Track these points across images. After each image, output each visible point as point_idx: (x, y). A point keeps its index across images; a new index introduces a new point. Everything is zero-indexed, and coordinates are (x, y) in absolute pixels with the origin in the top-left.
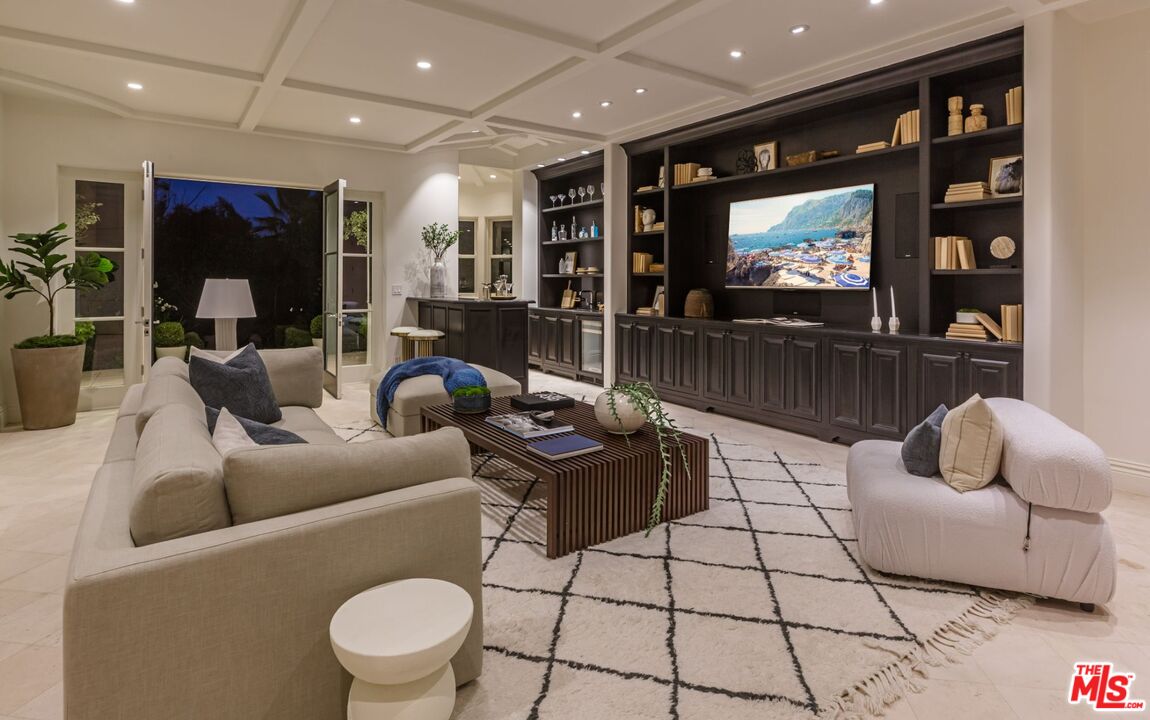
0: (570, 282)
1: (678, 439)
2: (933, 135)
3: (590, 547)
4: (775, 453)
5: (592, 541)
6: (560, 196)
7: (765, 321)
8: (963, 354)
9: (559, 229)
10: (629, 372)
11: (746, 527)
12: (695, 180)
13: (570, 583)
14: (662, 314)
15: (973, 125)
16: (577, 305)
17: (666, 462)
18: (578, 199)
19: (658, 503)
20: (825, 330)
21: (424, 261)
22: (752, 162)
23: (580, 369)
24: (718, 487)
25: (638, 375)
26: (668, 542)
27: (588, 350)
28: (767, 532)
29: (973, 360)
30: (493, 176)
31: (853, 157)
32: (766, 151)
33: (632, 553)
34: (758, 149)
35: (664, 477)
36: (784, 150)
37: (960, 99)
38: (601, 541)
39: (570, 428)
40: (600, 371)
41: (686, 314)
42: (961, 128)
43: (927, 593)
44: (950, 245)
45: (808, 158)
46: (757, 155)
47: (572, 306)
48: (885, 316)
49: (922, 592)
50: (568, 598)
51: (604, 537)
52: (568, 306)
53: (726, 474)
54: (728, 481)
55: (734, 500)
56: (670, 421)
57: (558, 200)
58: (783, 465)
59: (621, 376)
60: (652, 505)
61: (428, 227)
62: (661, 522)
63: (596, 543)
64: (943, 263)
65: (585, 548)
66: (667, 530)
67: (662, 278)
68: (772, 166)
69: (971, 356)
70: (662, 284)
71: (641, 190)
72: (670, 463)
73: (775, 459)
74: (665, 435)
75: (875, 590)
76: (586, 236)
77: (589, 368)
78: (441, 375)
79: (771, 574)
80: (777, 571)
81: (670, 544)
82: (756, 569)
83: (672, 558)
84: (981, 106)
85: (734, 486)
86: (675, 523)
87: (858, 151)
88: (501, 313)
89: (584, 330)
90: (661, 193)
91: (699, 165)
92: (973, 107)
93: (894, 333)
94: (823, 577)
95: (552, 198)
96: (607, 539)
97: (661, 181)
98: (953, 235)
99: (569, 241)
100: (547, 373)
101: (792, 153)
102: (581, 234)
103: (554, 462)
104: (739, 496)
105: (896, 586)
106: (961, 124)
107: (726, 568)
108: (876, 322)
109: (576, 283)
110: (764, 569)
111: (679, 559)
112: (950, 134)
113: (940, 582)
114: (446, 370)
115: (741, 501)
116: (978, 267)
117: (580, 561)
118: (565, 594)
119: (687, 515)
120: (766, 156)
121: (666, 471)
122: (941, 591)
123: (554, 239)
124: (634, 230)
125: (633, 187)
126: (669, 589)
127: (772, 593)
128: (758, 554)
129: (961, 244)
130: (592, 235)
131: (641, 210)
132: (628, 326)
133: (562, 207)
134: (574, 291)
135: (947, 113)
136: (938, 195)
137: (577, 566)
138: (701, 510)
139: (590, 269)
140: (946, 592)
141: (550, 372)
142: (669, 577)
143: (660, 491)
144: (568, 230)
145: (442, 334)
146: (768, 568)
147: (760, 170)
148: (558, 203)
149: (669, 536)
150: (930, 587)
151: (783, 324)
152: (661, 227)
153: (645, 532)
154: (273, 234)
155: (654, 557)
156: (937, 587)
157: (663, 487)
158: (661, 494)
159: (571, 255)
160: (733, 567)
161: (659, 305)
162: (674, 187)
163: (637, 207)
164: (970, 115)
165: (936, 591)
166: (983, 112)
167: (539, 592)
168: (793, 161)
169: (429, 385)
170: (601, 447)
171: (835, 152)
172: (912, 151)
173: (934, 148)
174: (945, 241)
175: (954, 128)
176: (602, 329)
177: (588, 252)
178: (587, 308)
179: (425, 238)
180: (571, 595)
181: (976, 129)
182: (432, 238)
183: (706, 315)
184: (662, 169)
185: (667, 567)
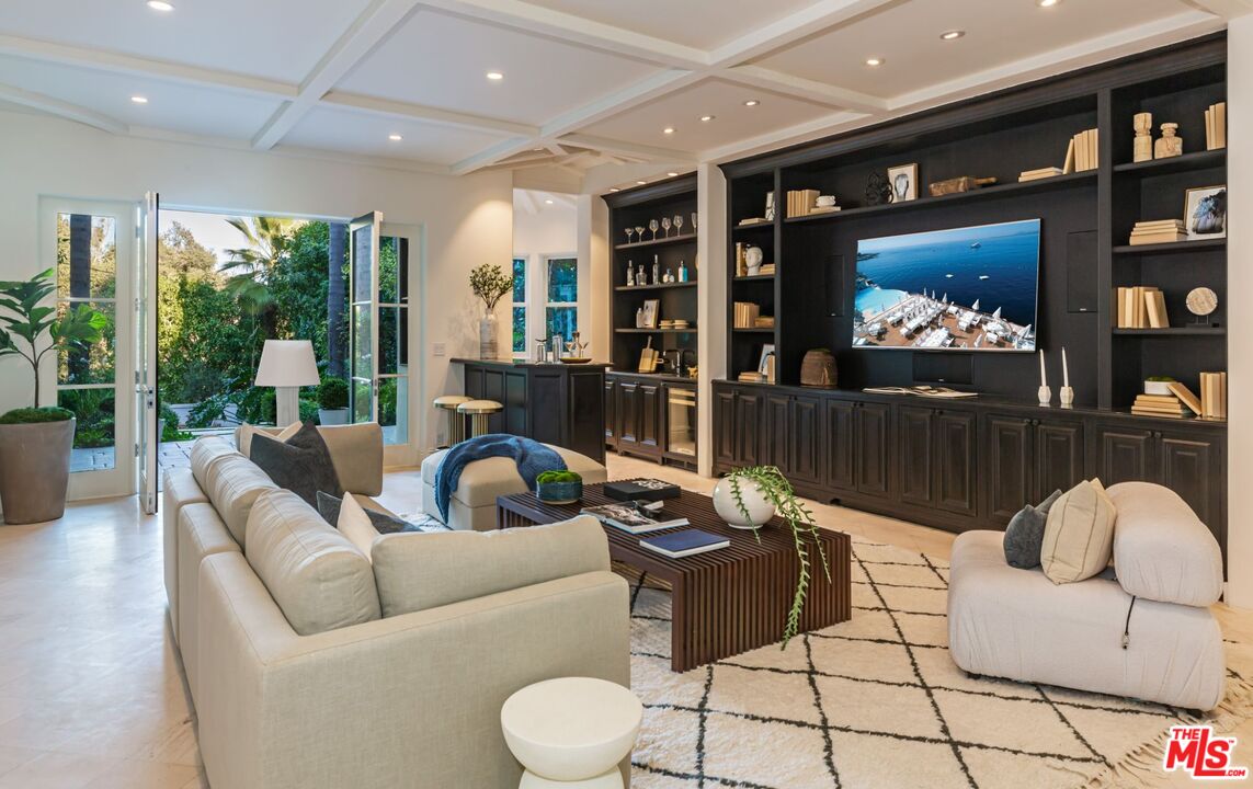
0: (650, 339)
1: (816, 535)
2: (1115, 161)
3: (719, 661)
4: (922, 555)
5: (722, 654)
6: (638, 229)
7: (904, 391)
8: (1153, 434)
9: (636, 271)
10: (731, 455)
11: (899, 640)
12: (814, 211)
13: (705, 698)
14: (772, 380)
15: (1165, 148)
16: (659, 369)
17: (804, 562)
18: (661, 232)
19: (796, 611)
20: (982, 404)
21: (471, 312)
22: (884, 188)
23: (667, 449)
24: (860, 595)
25: (743, 458)
26: (809, 656)
27: (677, 425)
28: (923, 646)
29: (1165, 440)
30: (549, 202)
31: (1013, 186)
32: (904, 176)
33: (769, 667)
34: (893, 173)
35: (802, 578)
36: (927, 174)
37: (1149, 116)
38: (732, 654)
39: (684, 522)
40: (692, 453)
41: (804, 381)
42: (1150, 151)
43: (1116, 714)
44: (1137, 299)
45: (960, 185)
46: (892, 180)
47: (653, 369)
48: (1055, 386)
49: (1110, 712)
50: (705, 714)
51: (735, 650)
52: (647, 369)
53: (866, 580)
54: (869, 587)
55: (879, 609)
56: (806, 513)
57: (636, 234)
58: (934, 569)
59: (720, 459)
60: (787, 612)
61: (477, 270)
62: (798, 633)
63: (726, 656)
64: (1128, 320)
65: (714, 661)
66: (806, 642)
67: (772, 334)
68: (911, 196)
69: (1162, 436)
70: (771, 342)
71: (744, 222)
72: (807, 563)
73: (923, 562)
74: (802, 530)
75: (1056, 710)
76: (672, 279)
77: (679, 449)
78: (513, 458)
79: (933, 691)
80: (940, 688)
81: (812, 658)
82: (915, 685)
83: (817, 673)
84: (1175, 125)
85: (878, 593)
86: (814, 635)
87: (1020, 180)
88: (573, 379)
89: (672, 401)
90: (770, 228)
91: (819, 192)
92: (1163, 126)
93: (1067, 407)
94: (994, 695)
95: (627, 230)
96: (738, 652)
97: (768, 212)
98: (1140, 286)
99: (649, 287)
100: (622, 455)
101: (936, 180)
102: (665, 278)
103: (677, 559)
104: (885, 604)
105: (1079, 706)
106: (1150, 146)
107: (881, 685)
108: (1044, 394)
109: (658, 340)
110: (924, 686)
111: (825, 674)
112: (1136, 160)
113: (1131, 700)
114: (519, 452)
115: (889, 611)
116: (1171, 326)
117: (711, 675)
118: (701, 708)
119: (826, 625)
120: (903, 182)
121: (804, 573)
122: (1132, 711)
123: (631, 284)
124: (735, 273)
125: (734, 218)
126: (819, 705)
127: (937, 711)
128: (916, 670)
129: (1150, 296)
130: (681, 279)
131: (744, 248)
132: (730, 396)
133: (640, 243)
134: (655, 349)
135: (1133, 134)
136: (1121, 235)
137: (709, 681)
138: (842, 620)
139: (677, 322)
140: (1137, 712)
141: (627, 454)
142: (817, 693)
143: (798, 596)
144: (649, 272)
145: (499, 406)
146: (929, 685)
147: (895, 201)
148: (635, 237)
149: (809, 650)
150: (1120, 706)
151: (928, 394)
152: (770, 270)
153: (781, 644)
154: (250, 272)
155: (796, 672)
156: (1127, 706)
157: (801, 592)
158: (798, 601)
159: (652, 305)
160: (888, 684)
161: (768, 369)
162: (786, 221)
163: (739, 245)
164: (1161, 136)
165: (1126, 711)
166: (1178, 133)
167: (672, 708)
168: (938, 190)
169: (502, 470)
170: (726, 544)
171: (993, 180)
172: (1089, 180)
173: (1115, 176)
174: (1129, 291)
175: (1142, 152)
176: (694, 399)
177: (673, 300)
178: (674, 372)
179: (474, 284)
180: (709, 711)
181: (1169, 155)
182: (484, 284)
183: (828, 382)
184: (770, 196)
185: (812, 682)
